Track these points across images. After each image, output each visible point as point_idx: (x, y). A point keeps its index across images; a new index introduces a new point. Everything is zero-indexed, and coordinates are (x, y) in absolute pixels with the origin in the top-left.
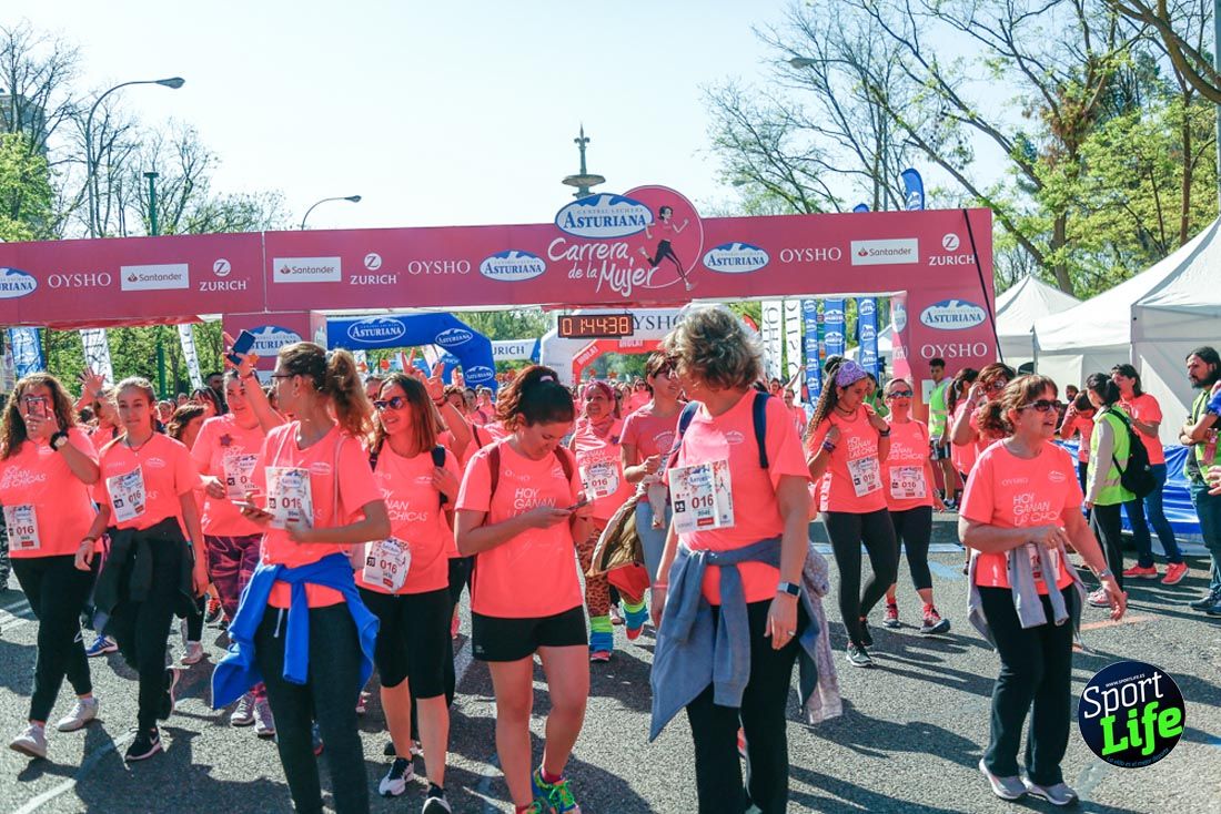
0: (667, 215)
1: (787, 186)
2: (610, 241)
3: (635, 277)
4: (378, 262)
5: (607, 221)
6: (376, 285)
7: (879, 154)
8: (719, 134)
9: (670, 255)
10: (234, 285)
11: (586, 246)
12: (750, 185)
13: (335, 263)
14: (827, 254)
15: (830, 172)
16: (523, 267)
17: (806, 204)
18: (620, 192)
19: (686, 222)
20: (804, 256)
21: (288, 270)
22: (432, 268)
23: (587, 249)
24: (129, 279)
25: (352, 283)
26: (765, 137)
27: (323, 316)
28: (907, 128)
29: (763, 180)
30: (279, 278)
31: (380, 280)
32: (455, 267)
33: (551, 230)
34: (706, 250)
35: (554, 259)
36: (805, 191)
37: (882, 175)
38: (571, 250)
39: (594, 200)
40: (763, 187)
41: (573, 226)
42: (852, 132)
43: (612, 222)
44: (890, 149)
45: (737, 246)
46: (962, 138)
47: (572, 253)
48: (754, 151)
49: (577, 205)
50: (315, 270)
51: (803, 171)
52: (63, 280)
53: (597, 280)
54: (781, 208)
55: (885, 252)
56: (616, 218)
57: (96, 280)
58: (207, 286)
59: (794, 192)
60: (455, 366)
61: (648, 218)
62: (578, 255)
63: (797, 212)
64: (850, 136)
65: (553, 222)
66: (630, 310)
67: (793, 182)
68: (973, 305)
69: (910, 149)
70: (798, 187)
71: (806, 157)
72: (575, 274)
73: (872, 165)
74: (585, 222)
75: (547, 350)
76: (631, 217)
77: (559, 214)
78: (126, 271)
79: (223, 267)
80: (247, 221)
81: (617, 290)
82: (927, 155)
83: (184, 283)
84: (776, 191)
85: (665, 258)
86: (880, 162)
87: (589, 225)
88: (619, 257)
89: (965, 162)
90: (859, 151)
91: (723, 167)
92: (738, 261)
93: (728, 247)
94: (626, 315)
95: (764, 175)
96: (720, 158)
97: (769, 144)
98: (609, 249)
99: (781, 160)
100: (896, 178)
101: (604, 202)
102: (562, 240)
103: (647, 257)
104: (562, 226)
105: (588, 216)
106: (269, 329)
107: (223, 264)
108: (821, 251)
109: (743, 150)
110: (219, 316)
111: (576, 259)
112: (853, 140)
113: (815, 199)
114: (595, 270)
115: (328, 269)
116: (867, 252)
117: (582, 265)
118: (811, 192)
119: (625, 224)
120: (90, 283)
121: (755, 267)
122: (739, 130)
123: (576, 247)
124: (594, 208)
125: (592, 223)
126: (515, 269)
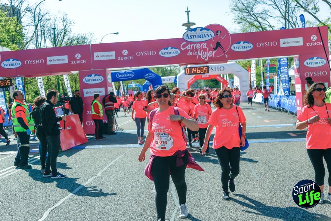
0: (219, 33)
1: (256, 23)
2: (201, 43)
3: (209, 54)
4: (127, 52)
5: (199, 36)
6: (126, 60)
7: (286, 10)
8: (233, 7)
9: (220, 46)
10: (82, 62)
11: (193, 44)
12: (243, 23)
13: (113, 53)
14: (272, 44)
15: (270, 17)
16: (172, 52)
17: (262, 29)
18: (203, 27)
19: (225, 35)
20: (265, 45)
21: (98, 56)
22: (144, 54)
23: (194, 45)
24: (50, 61)
25: (119, 59)
26: (249, 7)
27: (110, 70)
28: (297, 1)
29: (248, 22)
30: (96, 59)
31: (127, 58)
32: (151, 53)
33: (181, 40)
34: (232, 45)
35: (183, 49)
36: (262, 24)
37: (287, 18)
38: (188, 46)
39: (195, 30)
40: (248, 24)
41: (189, 38)
42: (277, 4)
43: (201, 36)
44: (290, 9)
45: (242, 42)
46: (315, 4)
47: (189, 47)
48: (245, 12)
49: (190, 31)
50: (107, 56)
51: (261, 18)
52: (29, 62)
53: (197, 55)
54: (254, 30)
55: (292, 42)
56: (202, 35)
57: (39, 61)
58: (73, 62)
59: (258, 25)
60: (150, 85)
61: (213, 34)
62: (190, 48)
63: (259, 31)
64: (276, 5)
65: (182, 37)
66: (208, 65)
67: (258, 22)
68: (322, 59)
69: (297, 9)
70: (260, 23)
71: (262, 13)
72: (190, 54)
73: (284, 14)
74: (192, 37)
75: (179, 79)
76: (207, 35)
77: (184, 35)
78: (48, 58)
79: (78, 56)
80: (84, 42)
81: (203, 58)
82: (303, 10)
83: (66, 62)
84: (252, 24)
85: (219, 47)
86: (287, 14)
87: (194, 38)
88: (204, 48)
89: (316, 11)
90: (279, 10)
91: (234, 18)
92: (243, 47)
93: (239, 43)
94: (206, 66)
95: (248, 20)
96: (234, 15)
97: (249, 9)
98: (200, 45)
99: (254, 14)
100: (292, 18)
101: (198, 30)
102: (185, 43)
103: (213, 47)
104: (185, 38)
105: (193, 35)
106: (93, 75)
107: (78, 55)
108: (270, 43)
109: (241, 12)
110: (78, 72)
111: (190, 49)
112: (277, 7)
113: (265, 26)
114: (196, 52)
115: (111, 55)
116: (285, 43)
117: (192, 51)
118: (264, 24)
119: (205, 37)
120: (38, 62)
121: (248, 49)
122: (240, 5)
123: (190, 45)
124: (195, 32)
125: (195, 37)
126: (170, 53)
